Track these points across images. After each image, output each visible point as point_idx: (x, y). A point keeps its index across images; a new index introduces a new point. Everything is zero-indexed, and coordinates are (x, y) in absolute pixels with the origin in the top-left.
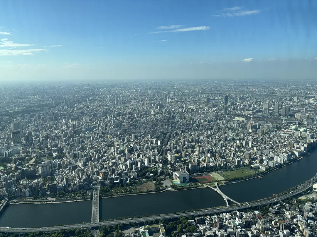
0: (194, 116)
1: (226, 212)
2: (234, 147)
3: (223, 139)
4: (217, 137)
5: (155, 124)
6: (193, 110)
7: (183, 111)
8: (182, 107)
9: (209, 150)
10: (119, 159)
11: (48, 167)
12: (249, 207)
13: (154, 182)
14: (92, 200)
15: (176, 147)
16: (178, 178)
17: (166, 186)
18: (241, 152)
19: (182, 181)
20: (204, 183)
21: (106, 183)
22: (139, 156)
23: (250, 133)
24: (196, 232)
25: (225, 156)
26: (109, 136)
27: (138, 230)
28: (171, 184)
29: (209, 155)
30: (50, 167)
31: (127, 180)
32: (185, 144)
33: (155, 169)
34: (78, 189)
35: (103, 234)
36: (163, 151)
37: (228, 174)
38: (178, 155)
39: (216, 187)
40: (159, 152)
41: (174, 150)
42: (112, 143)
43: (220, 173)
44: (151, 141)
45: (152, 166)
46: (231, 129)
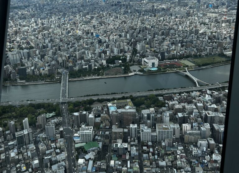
1: (196, 91)
7: (154, 10)
9: (180, 40)
10: (88, 49)
11: (17, 55)
12: (220, 86)
13: (123, 68)
14: (60, 82)
15: (146, 39)
16: (147, 63)
17: (135, 71)
18: (213, 43)
19: (151, 67)
20: (174, 68)
21: (75, 68)
22: (107, 46)
23: (223, 27)
24: (165, 107)
25: (196, 46)
26: (78, 31)
27: (106, 105)
28: (140, 69)
29: (179, 45)
30: (20, 55)
31: (95, 66)
32: (154, 37)
33: (124, 57)
34: (47, 73)
35: (71, 107)
36: (132, 43)
37: (199, 61)
38: (147, 46)
39: (186, 71)
40: (128, 44)
41: (144, 41)
42: (81, 37)
43: (191, 60)
44: (121, 35)
45: (121, 55)
46: (203, 24)
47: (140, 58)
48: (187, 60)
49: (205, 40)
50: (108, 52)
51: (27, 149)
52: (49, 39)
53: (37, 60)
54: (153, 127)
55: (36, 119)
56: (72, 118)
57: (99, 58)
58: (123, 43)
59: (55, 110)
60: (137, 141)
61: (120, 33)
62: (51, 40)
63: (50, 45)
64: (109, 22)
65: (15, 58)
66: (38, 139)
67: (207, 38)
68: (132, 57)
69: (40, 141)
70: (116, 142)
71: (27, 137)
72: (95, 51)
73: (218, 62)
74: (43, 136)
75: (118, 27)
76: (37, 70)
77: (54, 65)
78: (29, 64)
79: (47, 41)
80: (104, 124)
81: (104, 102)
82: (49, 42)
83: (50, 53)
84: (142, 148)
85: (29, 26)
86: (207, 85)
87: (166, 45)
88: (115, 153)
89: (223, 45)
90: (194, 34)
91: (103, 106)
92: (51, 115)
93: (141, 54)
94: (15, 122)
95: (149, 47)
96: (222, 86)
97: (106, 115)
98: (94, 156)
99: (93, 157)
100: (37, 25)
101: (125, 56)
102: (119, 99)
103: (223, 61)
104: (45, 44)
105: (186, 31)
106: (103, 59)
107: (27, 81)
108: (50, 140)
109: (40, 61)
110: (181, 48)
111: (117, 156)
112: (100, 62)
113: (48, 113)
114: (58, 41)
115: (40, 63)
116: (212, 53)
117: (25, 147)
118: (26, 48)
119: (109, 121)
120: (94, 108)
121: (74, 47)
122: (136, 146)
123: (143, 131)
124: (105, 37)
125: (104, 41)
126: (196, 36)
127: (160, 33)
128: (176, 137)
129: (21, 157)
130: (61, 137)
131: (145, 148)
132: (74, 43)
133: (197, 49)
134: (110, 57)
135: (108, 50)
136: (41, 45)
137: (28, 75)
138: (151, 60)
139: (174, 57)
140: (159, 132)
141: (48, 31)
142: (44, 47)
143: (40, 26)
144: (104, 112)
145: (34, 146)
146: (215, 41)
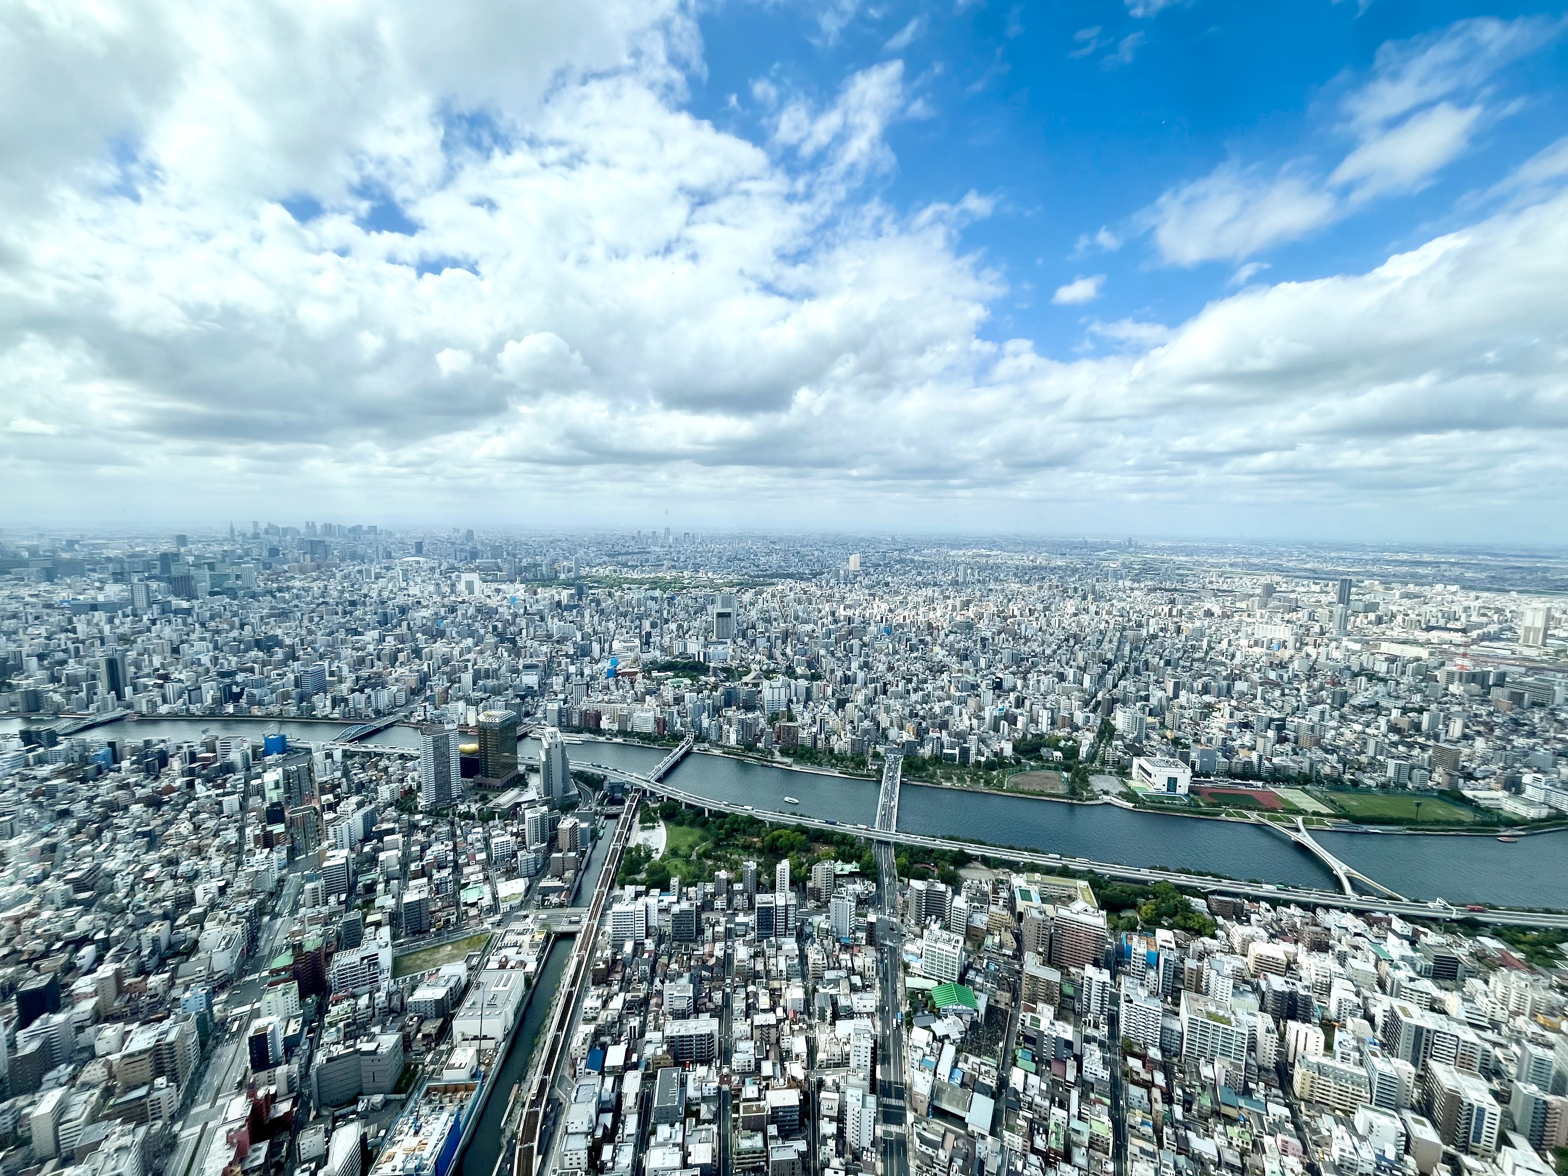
0: (1214, 628)
1: (1343, 910)
2: (1378, 728)
3: (1329, 701)
4: (1303, 691)
5: (1075, 636)
6: (1209, 614)
7: (1174, 613)
8: (1173, 602)
9: (1272, 720)
10: (963, 702)
11: (783, 690)
12: (1454, 916)
13: (1065, 774)
14: (879, 782)
15: (1146, 698)
16: (1150, 775)
17: (1106, 793)
18: (1410, 746)
19: (1165, 789)
20: (1249, 809)
21: (922, 751)
22: (1020, 703)
23: (1453, 695)
24: (1214, 937)
25: (1338, 747)
26: (937, 649)
27: (1007, 881)
28: (1124, 790)
29: (1271, 733)
30: (788, 691)
31: (979, 753)
32: (1176, 696)
33: (1071, 742)
34: (848, 747)
35: (903, 860)
36: (1098, 703)
37: (1352, 802)
38: (1150, 720)
39: (1298, 830)
40: (1086, 704)
41: (1138, 704)
42: (943, 666)
43: (1319, 794)
44: (1062, 674)
45: (1060, 734)
46: (1366, 675)
47: (1125, 753)
48: (1304, 790)
49: (1376, 732)
50: (1020, 718)
51: (779, 948)
52: (862, 659)
53: (826, 709)
54: (1166, 997)
55: (810, 871)
56: (903, 895)
57: (991, 732)
58: (1069, 698)
59: (859, 859)
60: (1105, 1029)
61: (1061, 670)
62: (866, 665)
63: (861, 675)
64: (1029, 633)
65: (776, 697)
66: (808, 930)
67: (1384, 728)
68: (1099, 747)
69: (811, 935)
70: (1034, 1010)
71: (781, 914)
72: (981, 709)
73: (1437, 822)
74: (822, 925)
75: (1055, 652)
76: (823, 736)
77: (866, 732)
78: (807, 718)
79: (855, 665)
80: (997, 939)
81: (1001, 870)
82: (861, 668)
83: (860, 698)
84: (1126, 1060)
85: (816, 624)
86: (1390, 898)
87: (1221, 730)
88: (1027, 1045)
89: (1456, 762)
90: (1327, 706)
91: (997, 880)
92: (849, 868)
93: (1127, 741)
94: (758, 865)
95: (1158, 725)
96: (1460, 917)
97: (1005, 912)
98: (960, 1033)
99: (956, 1036)
100: (836, 621)
101: (1075, 741)
102: (1049, 871)
103: (1460, 823)
104: (848, 673)
105: (1295, 692)
106: (1003, 738)
107: (796, 762)
108: (838, 940)
109: (832, 713)
110: (1277, 746)
111: (1033, 1057)
112: (997, 748)
113: (839, 862)
114: (882, 667)
115: (834, 721)
116: (1410, 786)
117: (773, 939)
118: (805, 677)
119: (1012, 933)
120: (969, 882)
121: (922, 690)
122: (1101, 1045)
123: (1131, 1001)
124: (1014, 674)
125: (1011, 685)
126: (1336, 714)
127: (1198, 685)
128: (1261, 1063)
129: (760, 967)
130: (871, 941)
131: (1134, 1063)
132: (925, 681)
133: (1343, 761)
134: (1024, 735)
135: (1021, 714)
136: (839, 674)
137: (802, 745)
138: (1163, 769)
139: (1248, 773)
140: (1192, 1022)
141: (861, 640)
142: (847, 680)
143: (843, 626)
144: (1001, 903)
145: (796, 946)
146: (1421, 740)
